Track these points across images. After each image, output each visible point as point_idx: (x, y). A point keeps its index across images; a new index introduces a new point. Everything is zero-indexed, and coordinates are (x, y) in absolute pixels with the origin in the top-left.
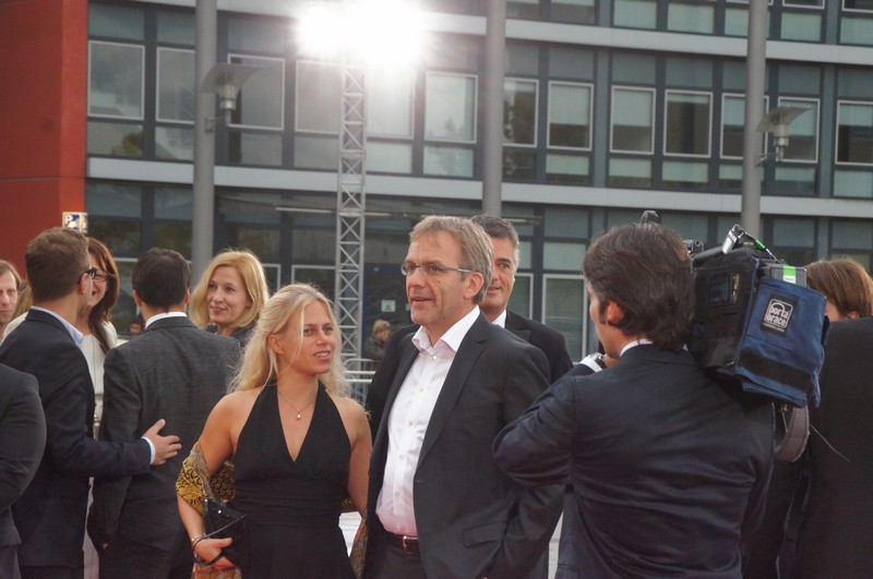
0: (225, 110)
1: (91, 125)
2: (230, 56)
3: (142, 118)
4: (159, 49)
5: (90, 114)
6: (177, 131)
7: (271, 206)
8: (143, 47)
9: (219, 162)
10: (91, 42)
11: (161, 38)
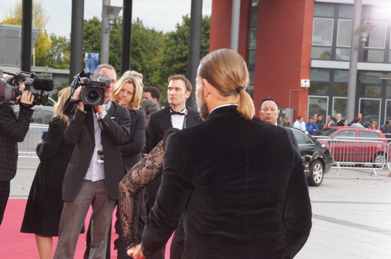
0: (363, 42)
1: (313, 48)
2: (366, 21)
3: (331, 45)
4: (339, 20)
5: (313, 44)
6: (344, 50)
7: (379, 77)
8: (333, 20)
9: (359, 61)
10: (314, 18)
11: (340, 15)
